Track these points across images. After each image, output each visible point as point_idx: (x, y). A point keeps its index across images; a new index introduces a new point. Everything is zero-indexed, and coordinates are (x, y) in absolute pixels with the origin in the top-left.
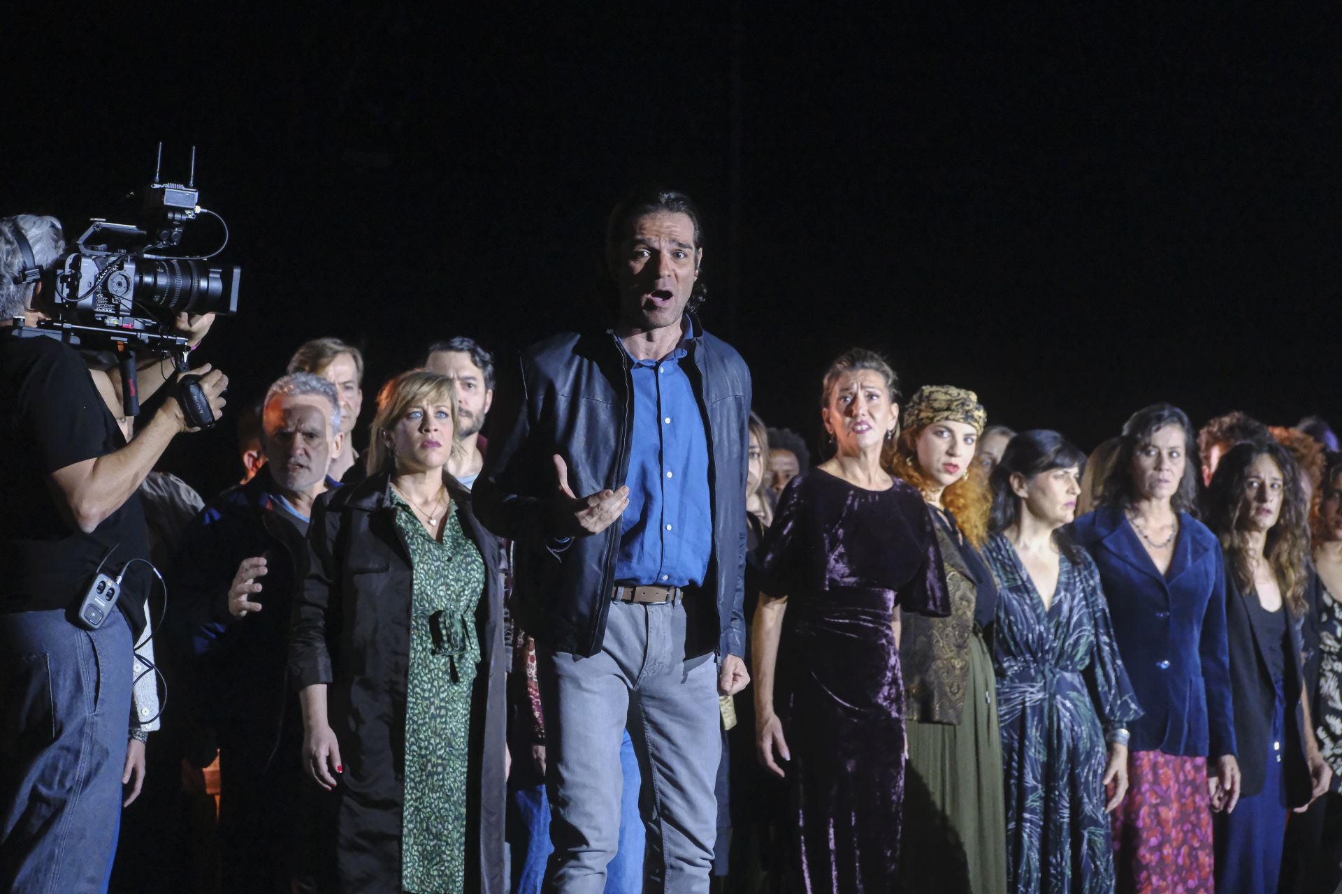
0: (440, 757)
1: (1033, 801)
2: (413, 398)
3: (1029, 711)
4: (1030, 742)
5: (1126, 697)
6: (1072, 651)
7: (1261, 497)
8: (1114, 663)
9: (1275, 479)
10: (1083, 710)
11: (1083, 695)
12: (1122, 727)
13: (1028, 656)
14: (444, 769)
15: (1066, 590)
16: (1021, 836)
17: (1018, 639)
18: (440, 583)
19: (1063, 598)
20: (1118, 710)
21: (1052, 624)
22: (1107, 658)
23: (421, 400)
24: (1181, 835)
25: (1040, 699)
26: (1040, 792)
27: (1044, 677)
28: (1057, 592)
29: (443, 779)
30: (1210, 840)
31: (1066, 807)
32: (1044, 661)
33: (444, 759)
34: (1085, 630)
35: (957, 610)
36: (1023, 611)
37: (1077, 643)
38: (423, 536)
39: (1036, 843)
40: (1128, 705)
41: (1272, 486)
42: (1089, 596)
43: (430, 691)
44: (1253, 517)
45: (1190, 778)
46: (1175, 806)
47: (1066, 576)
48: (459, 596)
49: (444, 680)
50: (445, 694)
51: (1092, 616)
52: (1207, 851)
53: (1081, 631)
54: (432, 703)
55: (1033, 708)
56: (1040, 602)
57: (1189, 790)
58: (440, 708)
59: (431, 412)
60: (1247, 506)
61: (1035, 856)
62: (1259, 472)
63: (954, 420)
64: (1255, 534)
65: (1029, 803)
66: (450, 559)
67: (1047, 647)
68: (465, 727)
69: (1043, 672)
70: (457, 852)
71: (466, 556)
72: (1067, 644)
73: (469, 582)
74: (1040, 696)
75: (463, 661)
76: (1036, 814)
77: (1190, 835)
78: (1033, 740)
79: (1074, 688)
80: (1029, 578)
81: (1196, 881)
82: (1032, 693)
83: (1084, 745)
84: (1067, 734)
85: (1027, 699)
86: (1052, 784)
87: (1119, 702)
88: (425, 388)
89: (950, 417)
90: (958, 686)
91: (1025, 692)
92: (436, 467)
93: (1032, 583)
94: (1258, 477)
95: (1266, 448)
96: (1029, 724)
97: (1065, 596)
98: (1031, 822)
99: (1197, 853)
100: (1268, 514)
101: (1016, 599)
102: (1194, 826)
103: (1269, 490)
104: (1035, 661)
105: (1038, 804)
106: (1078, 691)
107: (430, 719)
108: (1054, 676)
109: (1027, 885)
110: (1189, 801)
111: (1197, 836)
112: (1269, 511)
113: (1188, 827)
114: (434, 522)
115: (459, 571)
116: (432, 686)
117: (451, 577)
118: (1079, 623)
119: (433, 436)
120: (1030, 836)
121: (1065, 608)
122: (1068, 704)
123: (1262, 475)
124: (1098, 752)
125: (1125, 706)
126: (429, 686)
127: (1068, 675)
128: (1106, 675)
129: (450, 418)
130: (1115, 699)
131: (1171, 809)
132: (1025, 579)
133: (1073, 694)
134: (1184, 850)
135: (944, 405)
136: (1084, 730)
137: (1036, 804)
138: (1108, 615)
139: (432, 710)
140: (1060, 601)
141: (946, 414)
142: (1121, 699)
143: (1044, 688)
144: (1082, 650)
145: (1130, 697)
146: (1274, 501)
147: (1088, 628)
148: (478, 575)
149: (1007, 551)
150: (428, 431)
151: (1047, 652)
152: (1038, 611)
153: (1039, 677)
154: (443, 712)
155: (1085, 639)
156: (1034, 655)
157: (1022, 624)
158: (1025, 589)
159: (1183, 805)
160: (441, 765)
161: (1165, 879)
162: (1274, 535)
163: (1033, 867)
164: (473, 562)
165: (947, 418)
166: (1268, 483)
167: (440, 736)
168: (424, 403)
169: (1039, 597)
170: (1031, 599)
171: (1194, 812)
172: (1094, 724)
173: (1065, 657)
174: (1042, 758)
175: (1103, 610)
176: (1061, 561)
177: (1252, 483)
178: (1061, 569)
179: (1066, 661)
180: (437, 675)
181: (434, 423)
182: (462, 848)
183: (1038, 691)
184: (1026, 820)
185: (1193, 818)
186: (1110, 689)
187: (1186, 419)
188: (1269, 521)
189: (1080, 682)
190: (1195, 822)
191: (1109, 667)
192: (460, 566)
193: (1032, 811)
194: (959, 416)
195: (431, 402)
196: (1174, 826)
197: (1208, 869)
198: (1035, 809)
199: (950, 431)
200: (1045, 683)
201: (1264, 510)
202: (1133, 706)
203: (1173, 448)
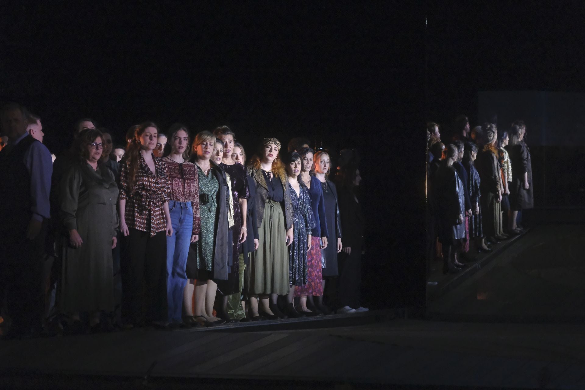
0: (205, 233)
2: (205, 139)
6: (304, 209)
8: (311, 213)
14: (206, 236)
15: (301, 193)
16: (294, 256)
17: (293, 205)
18: (206, 187)
21: (300, 201)
23: (206, 140)
24: (316, 258)
26: (297, 245)
29: (206, 239)
31: (302, 249)
32: (298, 211)
33: (206, 234)
38: (203, 175)
39: (297, 258)
40: (313, 224)
43: (202, 215)
46: (315, 250)
48: (211, 191)
49: (206, 213)
50: (206, 217)
53: (306, 204)
54: (203, 219)
55: (296, 223)
56: (297, 196)
58: (205, 220)
59: (208, 144)
61: (297, 261)
66: (210, 181)
67: (298, 207)
68: (212, 226)
69: (297, 214)
70: (209, 259)
71: (214, 181)
72: (303, 207)
73: (214, 188)
74: (297, 220)
75: (212, 207)
78: (296, 231)
80: (293, 188)
82: (295, 219)
86: (300, 243)
88: (208, 137)
92: (208, 158)
93: (294, 190)
102: (318, 255)
104: (296, 211)
105: (297, 248)
107: (202, 223)
108: (300, 215)
114: (206, 172)
115: (212, 185)
116: (203, 214)
117: (210, 186)
118: (306, 202)
119: (208, 150)
120: (296, 256)
121: (302, 197)
122: (302, 223)
126: (202, 214)
128: (309, 215)
129: (213, 146)
130: (310, 222)
131: (314, 251)
133: (303, 220)
134: (317, 261)
139: (203, 221)
144: (306, 208)
148: (217, 186)
150: (207, 149)
151: (299, 209)
152: (297, 198)
154: (206, 221)
155: (306, 206)
156: (296, 209)
157: (294, 201)
159: (316, 250)
160: (205, 235)
161: (313, 269)
163: (297, 264)
164: (216, 183)
165: (270, 143)
167: (205, 227)
168: (207, 141)
169: (297, 194)
171: (318, 252)
173: (302, 210)
178: (300, 188)
180: (204, 211)
181: (209, 147)
182: (211, 258)
184: (295, 252)
192: (212, 183)
195: (209, 141)
196: (315, 255)
199: (271, 146)
200: (298, 217)
202: (315, 224)
203: (311, 158)
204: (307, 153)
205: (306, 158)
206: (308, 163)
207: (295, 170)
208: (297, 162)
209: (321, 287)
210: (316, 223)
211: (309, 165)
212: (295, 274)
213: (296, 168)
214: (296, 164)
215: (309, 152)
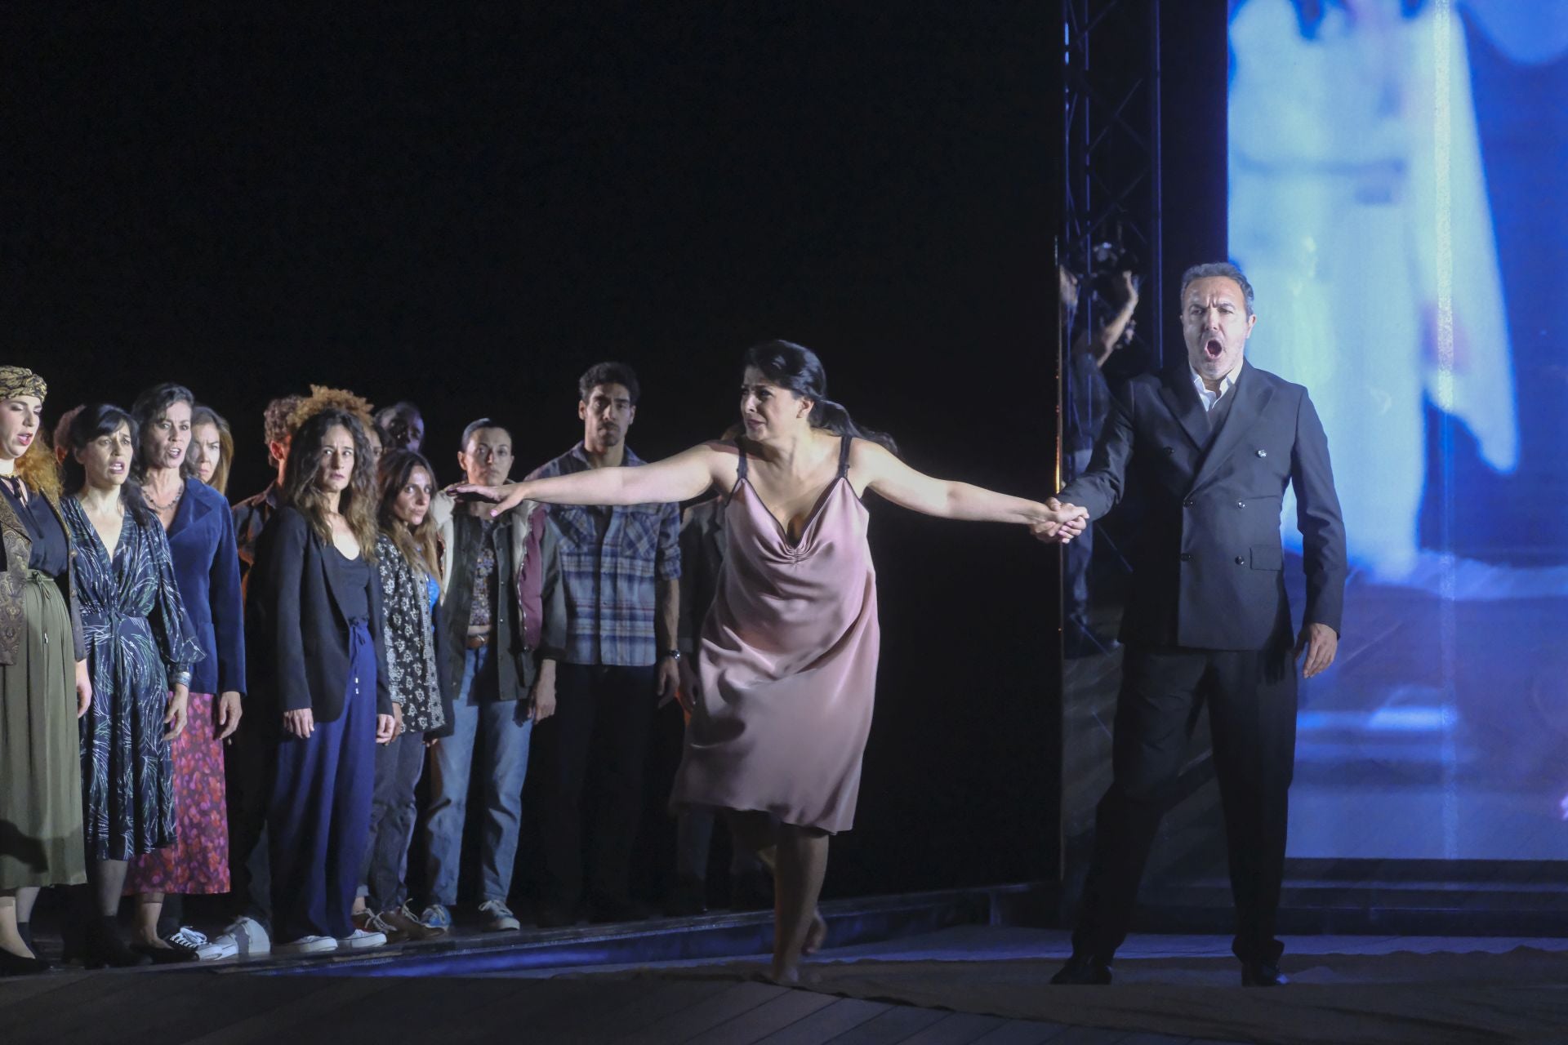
1: (101, 729)
3: (97, 649)
4: (99, 677)
5: (189, 640)
6: (136, 598)
7: (335, 465)
8: (178, 610)
9: (347, 448)
10: (146, 651)
11: (148, 639)
12: (185, 670)
13: (95, 602)
15: (128, 544)
16: (92, 760)
17: (86, 586)
19: (125, 550)
20: (183, 651)
21: (116, 574)
22: (172, 607)
24: (192, 763)
25: (107, 639)
26: (108, 721)
27: (111, 620)
28: (119, 545)
30: (222, 767)
31: (128, 735)
32: (110, 606)
34: (149, 580)
35: (12, 564)
36: (90, 561)
37: (141, 591)
39: (105, 766)
40: (192, 647)
41: (344, 454)
42: (154, 552)
44: (327, 480)
45: (199, 712)
47: (129, 532)
51: (158, 569)
52: (218, 778)
53: (145, 581)
55: (101, 647)
56: (106, 554)
57: (199, 722)
60: (321, 471)
61: (104, 777)
62: (332, 442)
63: (27, 395)
64: (329, 495)
65: (98, 731)
67: (112, 594)
69: (109, 616)
72: (131, 591)
74: (107, 636)
76: (105, 741)
77: (201, 763)
78: (101, 675)
79: (140, 632)
80: (95, 532)
81: (209, 805)
82: (100, 634)
83: (144, 683)
84: (129, 670)
85: (96, 639)
86: (119, 714)
87: (183, 645)
89: (24, 393)
90: (13, 630)
91: (93, 633)
93: (98, 538)
94: (332, 447)
95: (339, 420)
96: (97, 662)
97: (127, 549)
98: (100, 747)
99: (208, 780)
100: (340, 478)
101: (83, 552)
102: (205, 755)
103: (341, 458)
104: (102, 605)
105: (106, 732)
106: (144, 635)
108: (120, 619)
109: (97, 804)
110: (199, 732)
111: (208, 764)
112: (341, 476)
113: (199, 755)
118: (144, 574)
120: (99, 760)
121: (127, 559)
122: (132, 645)
123: (335, 445)
124: (158, 689)
125: (189, 648)
127: (134, 619)
128: (171, 619)
130: (179, 643)
131: (182, 739)
132: (92, 535)
133: (139, 637)
134: (196, 776)
135: (17, 383)
136: (145, 669)
137: (104, 732)
138: (172, 568)
140: (122, 553)
141: (20, 390)
142: (185, 642)
143: (111, 629)
144: (146, 597)
145: (192, 640)
146: (346, 465)
147: (153, 579)
149: (76, 511)
151: (113, 598)
152: (104, 562)
153: (106, 620)
155: (149, 588)
156: (100, 601)
157: (89, 573)
158: (91, 542)
159: (193, 736)
162: (347, 496)
163: (102, 787)
165: (21, 394)
166: (340, 451)
169: (105, 549)
170: (97, 551)
171: (204, 742)
172: (157, 665)
173: (130, 602)
174: (109, 691)
175: (168, 564)
176: (125, 519)
177: (326, 452)
178: (123, 526)
179: (131, 606)
183: (105, 632)
184: (96, 746)
185: (203, 747)
186: (175, 633)
187: (191, 395)
188: (341, 484)
189: (146, 626)
190: (205, 752)
191: (174, 614)
193: (101, 739)
194: (31, 391)
196: (186, 755)
197: (220, 794)
198: (103, 736)
199: (24, 404)
200: (111, 625)
201: (337, 475)
202: (196, 648)
203: (183, 422)
204: (171, 405)
205: (165, 422)
206: (173, 439)
207: (112, 463)
208: (117, 435)
209: (220, 863)
210: (203, 645)
211: (176, 445)
212: (96, 820)
213: (117, 455)
214: (114, 442)
215: (178, 400)
